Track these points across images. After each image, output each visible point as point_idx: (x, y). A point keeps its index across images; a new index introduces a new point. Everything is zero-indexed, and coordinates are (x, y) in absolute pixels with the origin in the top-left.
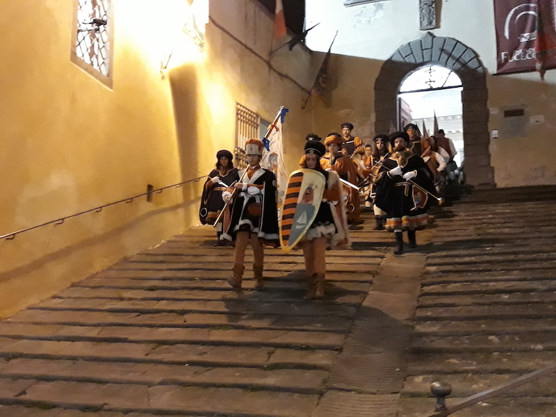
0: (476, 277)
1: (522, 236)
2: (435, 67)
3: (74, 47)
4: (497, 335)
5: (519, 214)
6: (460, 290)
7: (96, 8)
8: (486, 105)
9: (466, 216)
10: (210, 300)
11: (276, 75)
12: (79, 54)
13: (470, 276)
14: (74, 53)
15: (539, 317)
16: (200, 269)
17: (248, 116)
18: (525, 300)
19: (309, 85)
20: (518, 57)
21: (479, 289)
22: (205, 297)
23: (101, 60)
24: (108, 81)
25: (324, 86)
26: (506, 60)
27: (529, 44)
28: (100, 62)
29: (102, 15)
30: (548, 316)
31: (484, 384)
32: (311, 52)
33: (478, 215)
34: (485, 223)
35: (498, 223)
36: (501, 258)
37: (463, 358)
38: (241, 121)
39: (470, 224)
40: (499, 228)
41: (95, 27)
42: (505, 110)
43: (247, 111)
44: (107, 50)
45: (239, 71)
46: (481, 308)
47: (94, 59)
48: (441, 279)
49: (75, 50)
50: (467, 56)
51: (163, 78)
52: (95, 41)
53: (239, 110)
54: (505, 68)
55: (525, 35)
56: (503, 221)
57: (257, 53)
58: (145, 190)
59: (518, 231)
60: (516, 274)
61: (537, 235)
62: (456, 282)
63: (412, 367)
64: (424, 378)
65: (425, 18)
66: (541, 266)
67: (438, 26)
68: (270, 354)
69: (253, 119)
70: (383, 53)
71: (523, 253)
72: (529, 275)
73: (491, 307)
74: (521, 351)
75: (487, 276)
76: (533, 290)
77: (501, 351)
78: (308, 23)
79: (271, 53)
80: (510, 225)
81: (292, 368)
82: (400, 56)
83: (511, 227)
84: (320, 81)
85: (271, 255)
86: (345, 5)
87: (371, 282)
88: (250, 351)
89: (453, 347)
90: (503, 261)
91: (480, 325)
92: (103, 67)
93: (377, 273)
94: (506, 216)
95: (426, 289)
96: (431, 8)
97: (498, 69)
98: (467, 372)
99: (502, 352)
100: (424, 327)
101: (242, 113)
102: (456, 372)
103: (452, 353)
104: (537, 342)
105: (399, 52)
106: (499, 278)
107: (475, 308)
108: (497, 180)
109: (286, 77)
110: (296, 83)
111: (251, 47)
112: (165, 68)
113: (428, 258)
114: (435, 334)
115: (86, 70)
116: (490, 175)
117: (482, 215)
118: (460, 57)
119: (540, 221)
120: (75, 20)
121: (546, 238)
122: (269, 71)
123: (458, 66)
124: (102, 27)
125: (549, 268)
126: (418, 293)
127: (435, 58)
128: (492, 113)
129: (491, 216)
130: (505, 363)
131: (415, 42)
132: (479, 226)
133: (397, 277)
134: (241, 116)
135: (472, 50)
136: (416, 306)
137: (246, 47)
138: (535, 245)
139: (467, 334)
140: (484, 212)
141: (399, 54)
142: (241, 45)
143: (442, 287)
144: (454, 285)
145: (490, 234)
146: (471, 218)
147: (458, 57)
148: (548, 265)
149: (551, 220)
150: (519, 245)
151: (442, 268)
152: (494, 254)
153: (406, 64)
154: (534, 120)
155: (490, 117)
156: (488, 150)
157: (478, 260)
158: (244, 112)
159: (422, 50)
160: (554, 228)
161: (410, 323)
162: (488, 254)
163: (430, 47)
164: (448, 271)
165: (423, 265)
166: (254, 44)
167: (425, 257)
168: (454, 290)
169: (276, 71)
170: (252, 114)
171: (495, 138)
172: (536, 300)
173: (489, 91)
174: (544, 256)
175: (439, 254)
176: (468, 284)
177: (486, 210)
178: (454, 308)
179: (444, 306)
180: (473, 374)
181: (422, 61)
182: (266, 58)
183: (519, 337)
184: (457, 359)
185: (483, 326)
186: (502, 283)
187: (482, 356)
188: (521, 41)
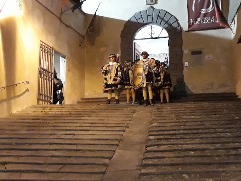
0: (176, 142)
1: (201, 120)
2: (154, 26)
4: (187, 174)
5: (199, 108)
6: (167, 149)
8: (182, 48)
9: (171, 109)
10: (21, 156)
11: (64, 26)
13: (172, 141)
16: (16, 138)
17: (47, 49)
18: (203, 155)
19: (83, 32)
20: (200, 22)
22: (19, 154)
26: (193, 24)
27: (205, 15)
32: (85, 14)
33: (177, 108)
34: (180, 113)
35: (188, 113)
36: (189, 132)
38: (43, 51)
39: (173, 113)
40: (188, 115)
42: (193, 51)
45: (42, 22)
46: (178, 159)
48: (156, 143)
50: (172, 20)
53: (42, 45)
54: (192, 28)
55: (203, 10)
56: (190, 112)
57: (53, 12)
59: (199, 117)
61: (209, 119)
62: (164, 145)
66: (211, 136)
67: (156, 3)
69: (50, 51)
70: (126, 17)
71: (201, 129)
72: (205, 141)
73: (185, 158)
75: (182, 141)
79: (62, 13)
80: (194, 114)
82: (136, 20)
83: (195, 115)
84: (89, 30)
85: (59, 130)
87: (117, 145)
90: (192, 133)
91: (178, 169)
93: (121, 140)
94: (192, 109)
95: (149, 149)
97: (189, 28)
101: (44, 47)
106: (189, 142)
108: (187, 90)
110: (76, 31)
111: (49, 9)
113: (149, 132)
114: (153, 174)
116: (183, 87)
118: (168, 21)
119: (211, 112)
121: (214, 121)
122: (60, 23)
123: (167, 25)
126: (144, 150)
127: (154, 20)
128: (184, 52)
129: (184, 109)
131: (143, 11)
133: (132, 142)
134: (43, 48)
135: (174, 17)
136: (143, 158)
137: (47, 9)
138: (208, 125)
139: (171, 174)
140: (180, 107)
141: (134, 17)
142: (43, 8)
143: (157, 147)
144: (164, 146)
145: (183, 119)
146: (173, 110)
147: (167, 21)
148: (215, 136)
149: (216, 111)
150: (199, 125)
151: (158, 137)
152: (185, 129)
153: (138, 23)
154: (207, 57)
155: (184, 55)
156: (182, 73)
157: (177, 133)
158: (45, 46)
159: (147, 16)
160: (218, 116)
161: (140, 168)
162: (182, 130)
163: (152, 14)
164: (161, 139)
165: (147, 136)
166: (52, 7)
167: (148, 131)
168: (164, 149)
169: (64, 23)
170: (49, 47)
171: (186, 66)
172: (209, 154)
173: (183, 40)
174: (213, 131)
175: (155, 129)
176: (172, 146)
177: (181, 106)
178: (163, 159)
179: (158, 158)
181: (147, 22)
182: (59, 16)
183: (199, 175)
185: (180, 169)
186: (190, 145)
188: (201, 13)
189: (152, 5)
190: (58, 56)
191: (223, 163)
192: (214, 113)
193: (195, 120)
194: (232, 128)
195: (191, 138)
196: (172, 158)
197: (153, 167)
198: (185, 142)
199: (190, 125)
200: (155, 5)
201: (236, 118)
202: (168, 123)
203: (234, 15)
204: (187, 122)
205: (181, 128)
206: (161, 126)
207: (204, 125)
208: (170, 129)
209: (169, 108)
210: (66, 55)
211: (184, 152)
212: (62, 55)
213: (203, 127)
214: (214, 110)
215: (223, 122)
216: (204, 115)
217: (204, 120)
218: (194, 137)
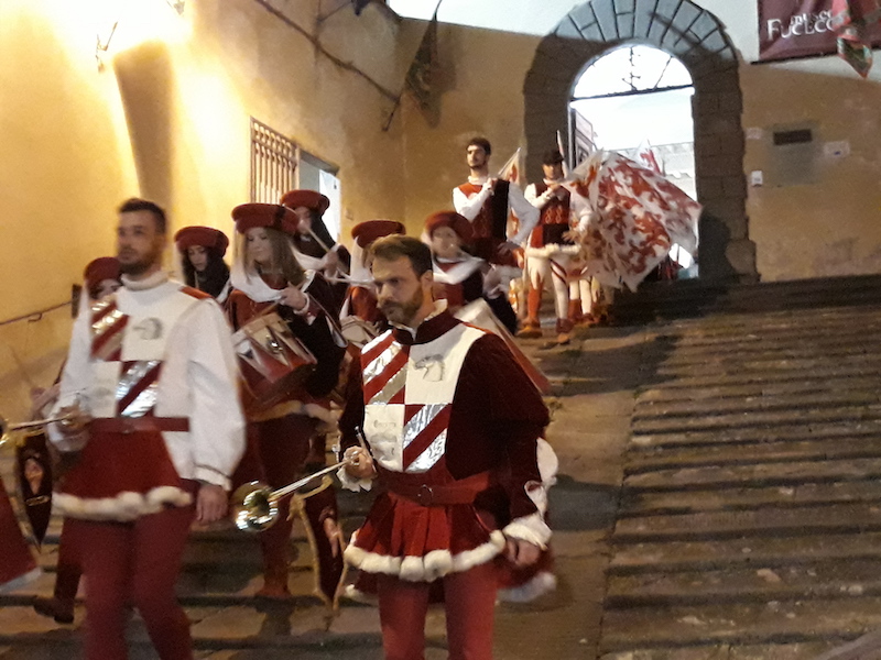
0: (729, 454)
1: (813, 373)
2: (639, 49)
5: (807, 332)
6: (699, 482)
8: (739, 124)
11: (331, 63)
13: (718, 454)
15: (852, 531)
17: (274, 145)
19: (396, 83)
20: (801, 29)
21: (737, 477)
25: (427, 87)
26: (777, 35)
27: (821, 4)
30: (871, 528)
32: (398, 19)
33: (728, 335)
34: (741, 350)
35: (766, 350)
36: (776, 417)
37: (709, 615)
38: (262, 154)
39: (712, 353)
40: (766, 359)
42: (781, 130)
43: (272, 134)
45: (255, 55)
46: (740, 515)
48: (660, 461)
50: (702, 27)
51: (101, 68)
53: (256, 132)
54: (773, 51)
56: (775, 346)
57: (292, 18)
58: (68, 295)
59: (807, 364)
60: (806, 448)
61: (843, 370)
62: (689, 466)
63: (610, 636)
64: (635, 656)
66: (853, 432)
68: (329, 619)
69: (285, 152)
71: (815, 406)
72: (831, 449)
73: (762, 512)
74: (822, 597)
75: (750, 451)
76: (841, 478)
77: (783, 599)
79: (320, 21)
80: (790, 353)
82: (572, 27)
83: (792, 357)
84: (418, 75)
89: (691, 593)
90: (781, 423)
91: (739, 550)
94: (781, 335)
95: (634, 480)
97: (761, 52)
98: (718, 641)
99: (785, 600)
100: (632, 556)
101: (263, 140)
102: (696, 643)
103: (687, 605)
104: (853, 579)
105: (570, 18)
106: (774, 455)
107: (729, 515)
108: (761, 268)
109: (349, 67)
110: (369, 79)
111: (278, 8)
112: (106, 49)
113: (635, 420)
114: (654, 569)
116: (748, 258)
117: (737, 335)
118: (689, 29)
119: (848, 344)
121: (860, 376)
122: (316, 56)
123: (684, 46)
125: (869, 435)
127: (641, 29)
128: (749, 137)
129: (752, 336)
130: (792, 621)
132: (730, 356)
133: (576, 459)
134: (261, 145)
135: (710, 14)
137: (270, 9)
138: (838, 391)
139: (716, 568)
140: (740, 329)
141: (569, 22)
143: (665, 475)
144: (689, 471)
145: (753, 371)
146: (716, 340)
147: (685, 29)
148: (866, 429)
149: (867, 342)
150: (810, 392)
151: (664, 439)
152: (761, 410)
153: (582, 43)
154: (831, 150)
155: (748, 146)
156: (744, 210)
157: (733, 423)
158: (267, 137)
159: (615, 15)
160: (874, 357)
161: (605, 548)
162: (750, 410)
163: (630, 8)
164: (674, 446)
165: (625, 434)
167: (629, 419)
168: (689, 482)
169: (328, 56)
170: (284, 141)
171: (757, 186)
172: (847, 497)
173: (745, 94)
174: (859, 412)
175: (656, 411)
176: (715, 470)
177: (743, 325)
178: (688, 517)
179: (670, 512)
180: (731, 644)
181: (614, 36)
182: (310, 31)
183: (817, 571)
184: (699, 617)
185: (746, 550)
186: (780, 465)
187: (747, 610)
190: (314, 169)
192: (859, 349)
193: (793, 375)
195: (783, 439)
196: (718, 510)
197: (652, 546)
198: (761, 456)
199: (777, 392)
202: (699, 387)
204: (766, 382)
205: (746, 406)
206: (676, 401)
207: (827, 391)
208: (707, 408)
209: (700, 334)
210: (339, 163)
211: (760, 491)
212: (325, 163)
213: (824, 398)
214: (860, 338)
216: (827, 355)
217: (823, 373)
218: (793, 435)
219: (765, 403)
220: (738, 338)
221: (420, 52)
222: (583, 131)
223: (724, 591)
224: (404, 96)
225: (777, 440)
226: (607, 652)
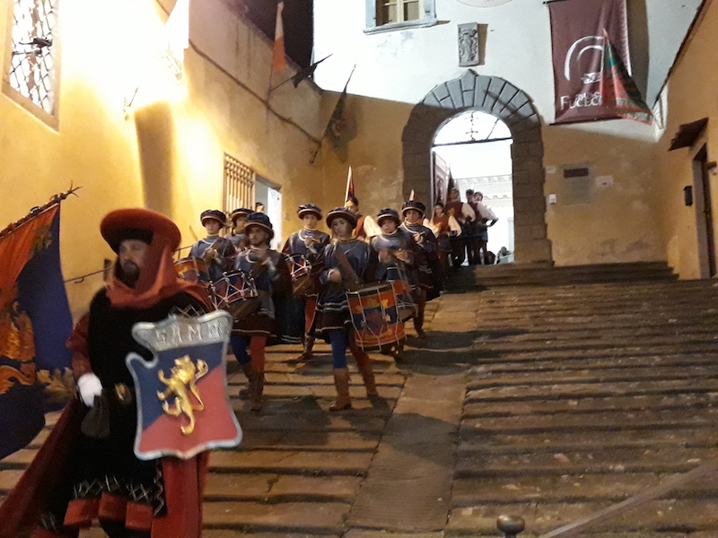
0: (536, 378)
1: (590, 326)
2: (477, 114)
3: (7, 74)
4: (565, 453)
5: (585, 299)
6: (515, 396)
7: (38, 25)
8: (541, 166)
9: (523, 301)
11: (277, 118)
12: (13, 84)
13: (527, 377)
14: (7, 83)
15: (617, 429)
17: (239, 171)
18: (598, 408)
19: (319, 133)
20: (582, 102)
21: (540, 393)
23: (43, 93)
24: (53, 120)
25: (337, 134)
26: (566, 107)
27: (594, 87)
28: (42, 96)
29: (45, 34)
30: (628, 428)
31: (553, 517)
32: (321, 91)
33: (534, 300)
34: (543, 310)
35: (559, 310)
36: (565, 354)
37: (523, 484)
38: (231, 177)
39: (525, 312)
40: (560, 316)
41: (36, 48)
42: (569, 168)
43: (238, 164)
44: (51, 81)
45: (228, 112)
46: (543, 418)
47: (34, 91)
48: (491, 382)
49: (8, 78)
50: (518, 100)
51: (126, 118)
52: (35, 67)
53: (227, 162)
54: (565, 116)
55: (590, 75)
56: (565, 307)
57: (252, 90)
58: (101, 266)
59: (585, 320)
60: (585, 374)
61: (609, 324)
62: (509, 385)
63: (457, 497)
64: (474, 511)
65: (466, 52)
66: (616, 364)
68: (271, 483)
69: (246, 175)
70: (412, 95)
71: (592, 347)
72: (602, 375)
73: (557, 415)
74: (597, 473)
75: (548, 376)
76: (609, 395)
77: (572, 473)
78: (318, 53)
79: (270, 91)
80: (575, 312)
81: (302, 501)
82: (434, 99)
83: (576, 315)
84: (334, 127)
86: (365, 32)
87: (402, 387)
88: (245, 479)
89: (511, 468)
91: (542, 441)
92: (45, 102)
93: (410, 375)
94: (568, 301)
95: (473, 394)
96: (472, 38)
97: (556, 116)
98: (529, 501)
99: (573, 475)
100: (473, 444)
101: (232, 167)
102: (515, 502)
103: (509, 477)
104: (616, 461)
105: (433, 94)
106: (565, 379)
107: (535, 418)
108: (555, 258)
109: (285, 120)
110: (302, 130)
111: (243, 82)
112: (130, 105)
115: (23, 105)
116: (546, 251)
117: (539, 300)
118: (509, 102)
119: (612, 307)
120: (9, 40)
121: (620, 328)
122: (267, 114)
123: (506, 113)
124: (45, 49)
125: (625, 367)
126: (462, 398)
127: (478, 101)
128: (548, 172)
129: (550, 301)
130: (578, 488)
131: (452, 82)
132: (536, 314)
134: (230, 171)
135: (524, 93)
136: (460, 416)
137: (239, 83)
138: (607, 338)
140: (541, 297)
141: (432, 96)
142: (229, 79)
143: (493, 391)
144: (508, 389)
145: (550, 324)
146: (526, 303)
147: (507, 101)
149: (625, 306)
151: (493, 367)
152: (555, 349)
153: (441, 109)
154: (600, 181)
155: (547, 178)
156: (543, 219)
157: (538, 357)
158: (235, 166)
159: (462, 92)
160: (630, 316)
162: (548, 350)
163: (472, 88)
164: (499, 372)
166: (248, 78)
168: (509, 396)
169: (276, 114)
170: (245, 168)
171: (552, 204)
172: (612, 407)
173: (545, 145)
174: (620, 351)
176: (526, 388)
178: (509, 418)
179: (496, 415)
180: (538, 503)
181: (461, 105)
182: (263, 98)
183: (594, 456)
184: (516, 485)
185: (547, 441)
186: (568, 385)
187: (548, 481)
188: (585, 83)
189: (473, 68)
190: (265, 186)
191: (647, 428)
192: (619, 311)
193: (576, 327)
194: (664, 344)
196: (528, 414)
197: (485, 437)
198: (556, 379)
199: (567, 338)
200: (478, 67)
201: (670, 321)
203: (661, 86)
204: (559, 331)
205: (547, 347)
207: (599, 338)
208: (522, 347)
209: (515, 299)
210: (280, 183)
211: (555, 402)
212: (272, 183)
213: (597, 342)
214: (620, 303)
215: (643, 331)
216: (598, 314)
217: (597, 326)
218: (577, 366)
219: (560, 344)
220: (540, 302)
221: (335, 113)
222: (440, 166)
223: (533, 468)
224: (324, 142)
225: (567, 369)
226: (456, 507)
